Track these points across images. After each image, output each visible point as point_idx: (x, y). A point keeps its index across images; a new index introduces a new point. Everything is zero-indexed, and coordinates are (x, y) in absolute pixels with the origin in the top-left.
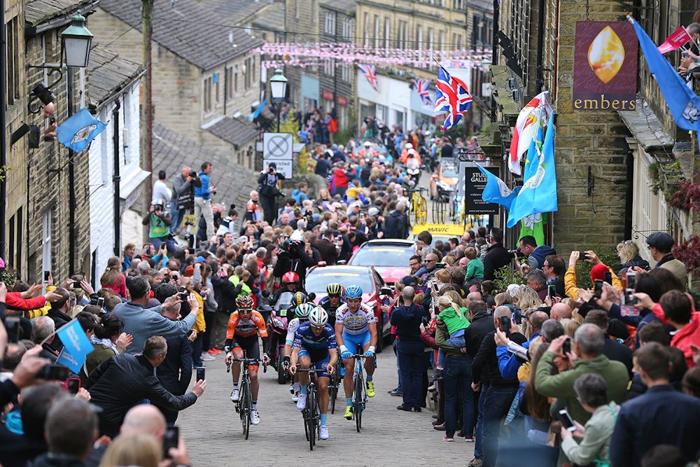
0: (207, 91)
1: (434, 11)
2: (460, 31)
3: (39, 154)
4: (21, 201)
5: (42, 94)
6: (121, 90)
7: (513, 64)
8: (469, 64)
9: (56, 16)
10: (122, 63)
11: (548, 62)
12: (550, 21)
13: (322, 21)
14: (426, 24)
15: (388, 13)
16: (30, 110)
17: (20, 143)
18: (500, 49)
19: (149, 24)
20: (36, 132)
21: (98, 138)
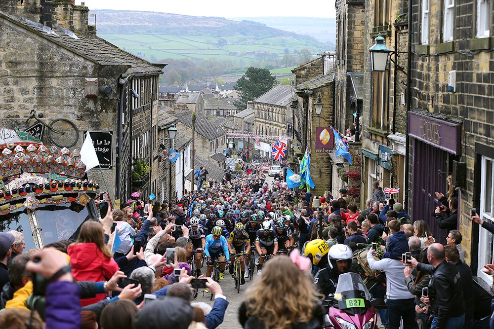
0: (211, 146)
1: (277, 123)
2: (284, 129)
3: (161, 164)
4: (156, 177)
5: (163, 147)
6: (185, 146)
7: (298, 139)
8: (287, 139)
9: (167, 124)
10: (185, 138)
11: (308, 139)
12: (309, 127)
13: (245, 126)
14: (275, 127)
15: (263, 124)
16: (159, 151)
17: (156, 160)
18: (295, 135)
19: (194, 127)
20: (161, 157)
21: (178, 159)
